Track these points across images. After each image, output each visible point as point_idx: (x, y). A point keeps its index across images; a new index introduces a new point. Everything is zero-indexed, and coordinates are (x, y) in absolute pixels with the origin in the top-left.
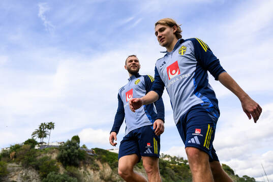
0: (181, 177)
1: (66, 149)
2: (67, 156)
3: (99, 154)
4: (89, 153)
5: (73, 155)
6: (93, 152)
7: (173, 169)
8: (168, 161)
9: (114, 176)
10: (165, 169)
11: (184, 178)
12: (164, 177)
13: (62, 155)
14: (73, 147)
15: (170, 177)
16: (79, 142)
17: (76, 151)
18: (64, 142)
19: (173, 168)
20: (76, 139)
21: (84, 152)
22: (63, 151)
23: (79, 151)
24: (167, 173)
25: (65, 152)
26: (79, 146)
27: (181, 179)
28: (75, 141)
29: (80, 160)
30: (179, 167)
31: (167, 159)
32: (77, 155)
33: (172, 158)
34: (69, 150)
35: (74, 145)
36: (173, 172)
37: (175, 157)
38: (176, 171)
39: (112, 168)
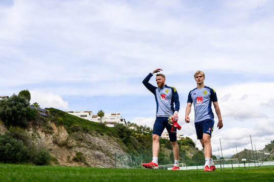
0: (145, 147)
1: (11, 106)
2: (11, 113)
3: (54, 115)
4: (41, 113)
5: (19, 114)
6: (46, 113)
7: (137, 139)
8: (133, 130)
9: (70, 141)
10: (129, 138)
11: (147, 148)
12: (127, 146)
13: (4, 112)
14: (20, 104)
15: (133, 147)
16: (29, 99)
17: (24, 109)
18: (8, 97)
19: (137, 137)
20: (26, 94)
21: (35, 111)
22: (5, 107)
23: (29, 110)
24: (130, 142)
25: (8, 108)
26: (29, 104)
27: (144, 149)
28: (23, 97)
29: (29, 120)
30: (144, 137)
31: (132, 128)
32: (25, 113)
33: (138, 127)
34: (15, 108)
35: (22, 101)
36: (137, 141)
37: (142, 127)
38: (140, 141)
39: (68, 133)
